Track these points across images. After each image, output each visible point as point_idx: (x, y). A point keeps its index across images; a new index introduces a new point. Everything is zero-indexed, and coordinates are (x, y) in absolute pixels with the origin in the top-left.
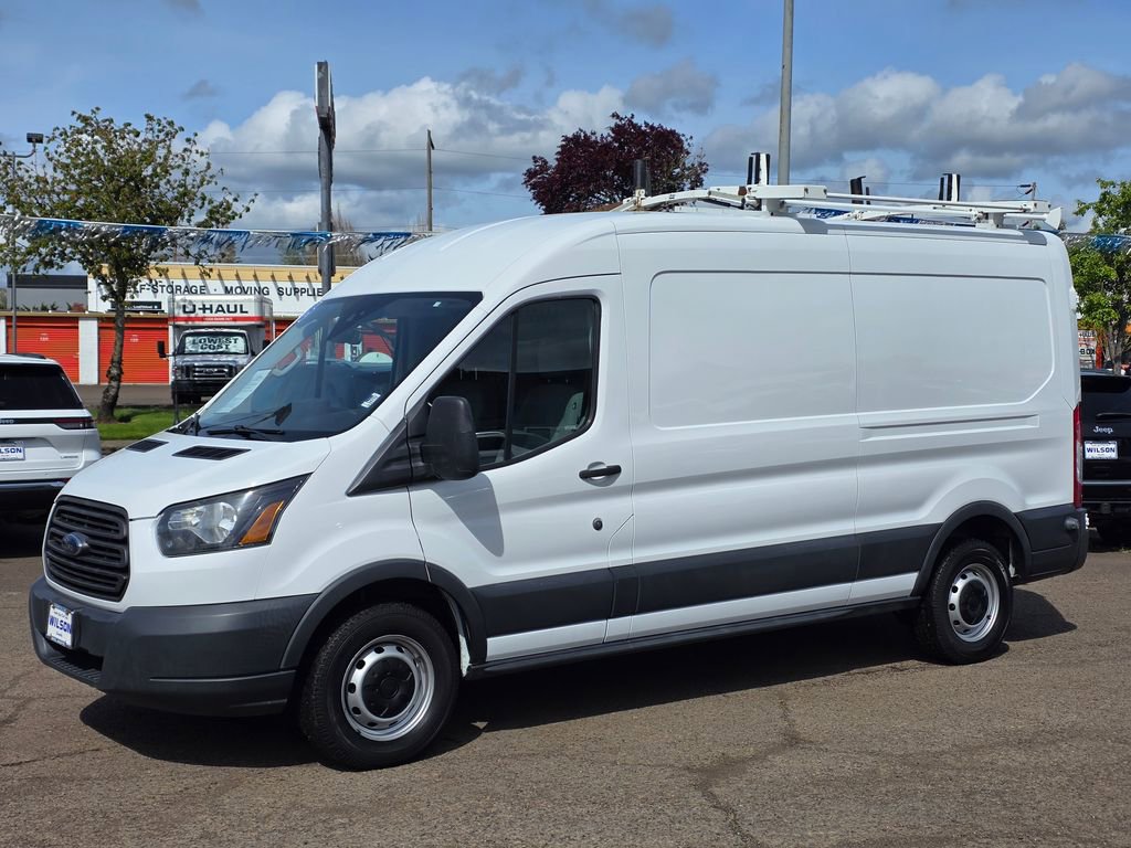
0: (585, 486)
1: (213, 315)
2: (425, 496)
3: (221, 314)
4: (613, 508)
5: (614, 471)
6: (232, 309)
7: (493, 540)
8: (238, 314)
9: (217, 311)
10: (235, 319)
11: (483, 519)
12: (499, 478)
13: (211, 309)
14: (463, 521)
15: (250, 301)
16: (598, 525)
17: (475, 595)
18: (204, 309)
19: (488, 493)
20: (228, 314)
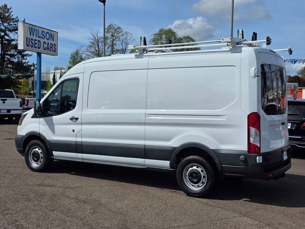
0: (71, 121)
2: (42, 120)
4: (77, 127)
5: (77, 119)
7: (53, 130)
11: (51, 126)
12: (55, 118)
14: (48, 126)
16: (74, 131)
17: (49, 142)
19: (52, 120)
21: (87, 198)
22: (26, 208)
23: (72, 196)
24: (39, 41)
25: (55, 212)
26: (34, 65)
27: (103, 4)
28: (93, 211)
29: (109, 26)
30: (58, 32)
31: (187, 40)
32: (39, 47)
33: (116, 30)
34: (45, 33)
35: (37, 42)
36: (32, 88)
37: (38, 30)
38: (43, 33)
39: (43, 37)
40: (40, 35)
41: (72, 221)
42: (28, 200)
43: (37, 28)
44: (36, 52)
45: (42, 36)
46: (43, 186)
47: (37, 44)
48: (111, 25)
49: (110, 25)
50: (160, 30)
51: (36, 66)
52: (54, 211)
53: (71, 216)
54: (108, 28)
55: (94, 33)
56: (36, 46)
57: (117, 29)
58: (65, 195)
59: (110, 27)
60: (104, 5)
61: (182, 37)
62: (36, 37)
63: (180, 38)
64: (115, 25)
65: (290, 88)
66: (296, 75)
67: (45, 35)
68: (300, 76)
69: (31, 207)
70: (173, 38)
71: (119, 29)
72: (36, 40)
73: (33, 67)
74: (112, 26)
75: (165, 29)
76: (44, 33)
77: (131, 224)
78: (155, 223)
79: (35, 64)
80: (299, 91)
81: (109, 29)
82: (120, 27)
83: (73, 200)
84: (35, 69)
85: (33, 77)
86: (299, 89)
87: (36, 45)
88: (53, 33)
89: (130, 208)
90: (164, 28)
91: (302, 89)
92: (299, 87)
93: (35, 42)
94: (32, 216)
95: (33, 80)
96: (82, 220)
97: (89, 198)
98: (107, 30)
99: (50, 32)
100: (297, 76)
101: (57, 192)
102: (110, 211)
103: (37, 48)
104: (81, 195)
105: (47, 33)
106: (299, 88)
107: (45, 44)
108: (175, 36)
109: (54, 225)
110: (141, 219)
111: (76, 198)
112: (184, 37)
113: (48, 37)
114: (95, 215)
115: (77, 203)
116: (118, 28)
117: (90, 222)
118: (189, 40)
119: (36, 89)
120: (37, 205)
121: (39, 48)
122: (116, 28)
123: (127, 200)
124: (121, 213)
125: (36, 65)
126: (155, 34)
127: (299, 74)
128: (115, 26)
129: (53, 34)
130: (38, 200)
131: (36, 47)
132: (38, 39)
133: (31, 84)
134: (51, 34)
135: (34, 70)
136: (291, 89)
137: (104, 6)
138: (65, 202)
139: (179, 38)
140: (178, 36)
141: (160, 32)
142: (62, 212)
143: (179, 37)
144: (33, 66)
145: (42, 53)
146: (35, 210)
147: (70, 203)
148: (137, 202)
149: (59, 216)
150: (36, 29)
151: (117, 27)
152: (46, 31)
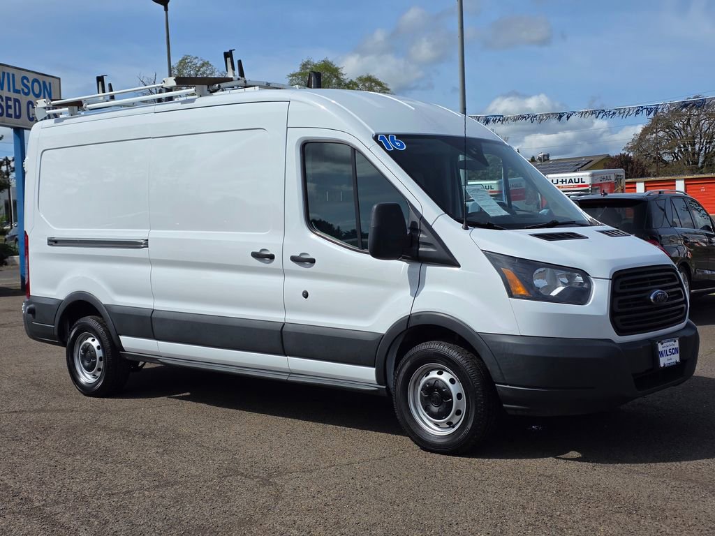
1: (567, 184)
3: (571, 184)
6: (577, 181)
8: (580, 183)
9: (569, 182)
10: (579, 186)
13: (566, 181)
15: (586, 175)
18: (562, 181)
20: (575, 184)
21: (149, 428)
22: (12, 454)
23: (114, 425)
24: (16, 100)
25: (78, 457)
26: (8, 163)
27: (163, 7)
28: (161, 450)
29: (181, 62)
30: (59, 79)
31: (367, 85)
32: (18, 114)
33: (199, 70)
34: (31, 81)
35: (11, 103)
36: (6, 217)
37: (13, 75)
38: (25, 81)
39: (26, 90)
40: (19, 86)
41: (116, 469)
42: (16, 439)
43: (11, 71)
44: (11, 127)
45: (23, 90)
46: (48, 411)
47: (13, 107)
48: (186, 59)
49: (183, 60)
50: (303, 66)
51: (12, 164)
52: (75, 455)
53: (115, 462)
54: (180, 65)
55: (148, 78)
56: (11, 111)
57: (201, 67)
58: (99, 426)
59: (183, 62)
60: (166, 9)
61: (354, 80)
62: (9, 90)
63: (351, 80)
64: (197, 58)
65: (607, 181)
66: (623, 152)
67: (30, 85)
68: (631, 155)
69: (22, 451)
70: (334, 81)
71: (205, 68)
72: (8, 99)
73: (5, 167)
74: (189, 60)
75: (316, 62)
76: (28, 81)
77: (247, 466)
78: (299, 461)
79: (10, 158)
80: (626, 188)
81: (183, 67)
82: (208, 63)
83: (117, 434)
84: (12, 171)
85: (7, 190)
86: (627, 183)
87: (9, 110)
88: (48, 80)
89: (243, 438)
90: (312, 60)
91: (635, 183)
92: (626, 178)
93: (7, 103)
94: (27, 467)
95: (8, 198)
96: (139, 467)
97: (153, 426)
98: (179, 71)
99: (41, 79)
100: (624, 155)
101: (79, 422)
102: (200, 446)
103: (13, 116)
104: (134, 422)
105: (36, 80)
106: (629, 180)
107: (30, 106)
108: (338, 78)
109: (77, 480)
110: (269, 455)
111: (123, 429)
112: (360, 79)
113: (37, 92)
114: (166, 457)
115: (126, 437)
116: (203, 65)
117: (156, 470)
118: (371, 86)
119: (16, 221)
120: (37, 448)
121: (18, 117)
122: (198, 65)
123: (238, 426)
124: (224, 450)
125: (13, 160)
126: (293, 75)
127: (628, 149)
128: (196, 61)
129: (50, 84)
130: (37, 438)
131: (9, 116)
132: (13, 95)
133: (4, 208)
134: (44, 83)
135: (8, 174)
136: (609, 183)
137: (165, 12)
138: (100, 438)
139: (347, 81)
140: (345, 77)
141: (302, 69)
142: (93, 456)
143: (349, 80)
144: (7, 165)
145: (26, 129)
146: (33, 456)
147: (109, 439)
148: (260, 427)
149: (87, 464)
150: (8, 74)
151: (201, 62)
152: (31, 77)
